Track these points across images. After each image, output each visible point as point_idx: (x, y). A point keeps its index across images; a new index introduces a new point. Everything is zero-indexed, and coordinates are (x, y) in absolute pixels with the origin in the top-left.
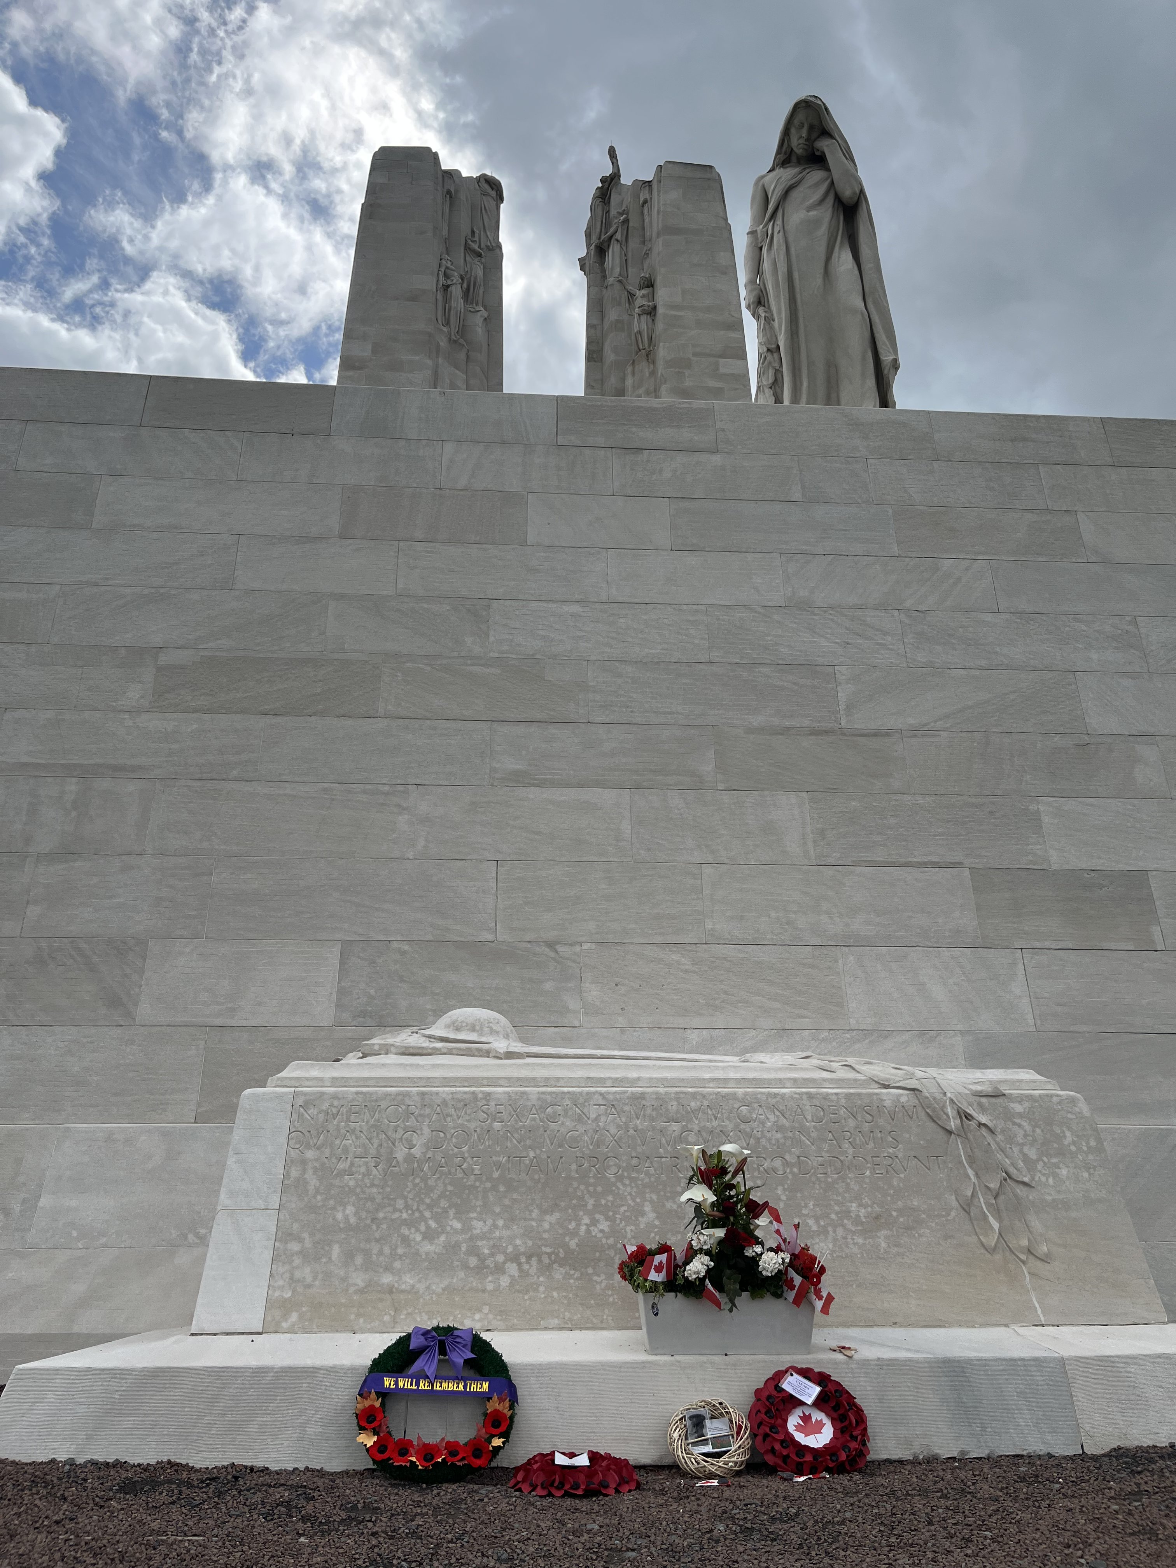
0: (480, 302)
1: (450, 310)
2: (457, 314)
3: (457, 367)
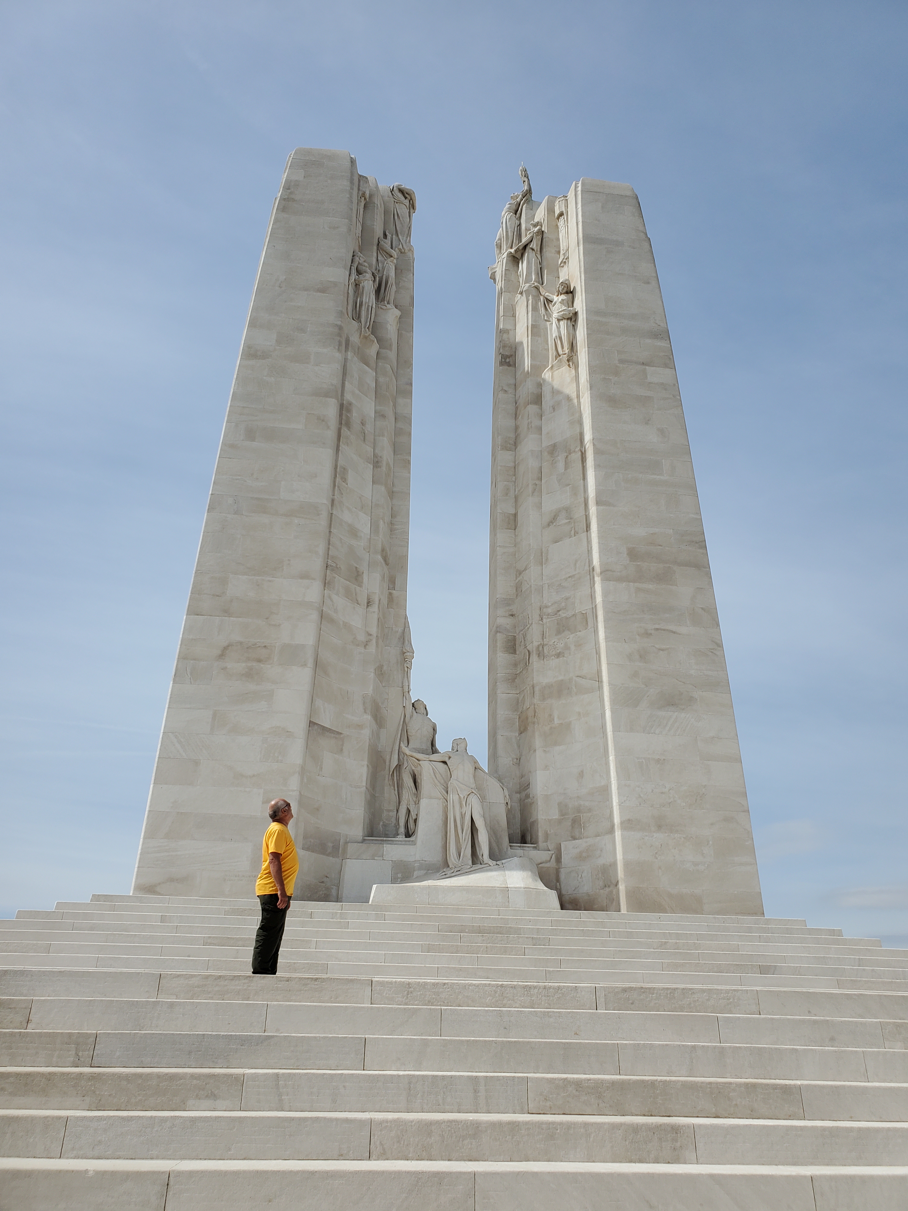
0: (392, 301)
1: (361, 305)
2: (368, 309)
3: (367, 364)
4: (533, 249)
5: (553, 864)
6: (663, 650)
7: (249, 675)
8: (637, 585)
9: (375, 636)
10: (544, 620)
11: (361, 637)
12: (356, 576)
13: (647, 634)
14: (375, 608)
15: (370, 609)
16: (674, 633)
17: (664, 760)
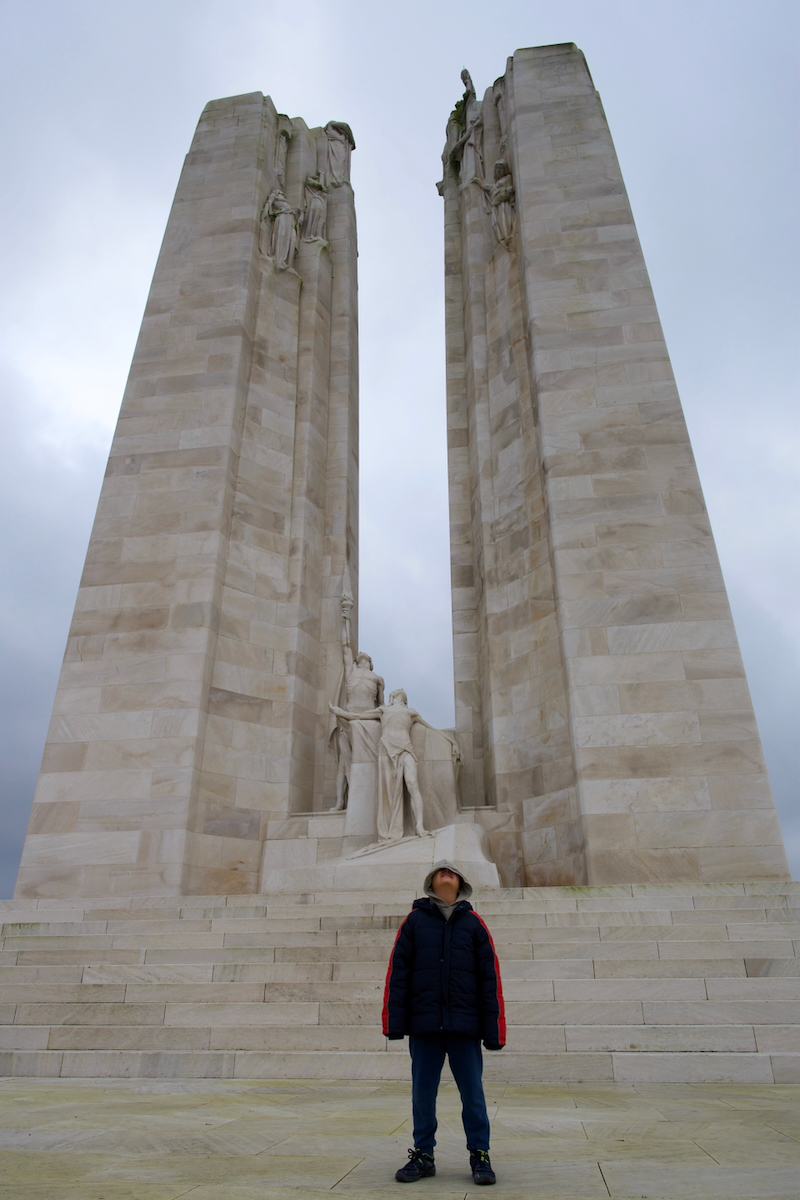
0: (317, 232)
1: (277, 240)
2: (286, 243)
3: (286, 299)
4: (471, 145)
5: (512, 826)
6: (632, 550)
7: (141, 644)
8: (596, 476)
9: (299, 585)
10: (497, 540)
11: (284, 589)
12: (277, 523)
13: (610, 533)
14: (299, 556)
15: (295, 557)
16: (645, 526)
17: (638, 684)
